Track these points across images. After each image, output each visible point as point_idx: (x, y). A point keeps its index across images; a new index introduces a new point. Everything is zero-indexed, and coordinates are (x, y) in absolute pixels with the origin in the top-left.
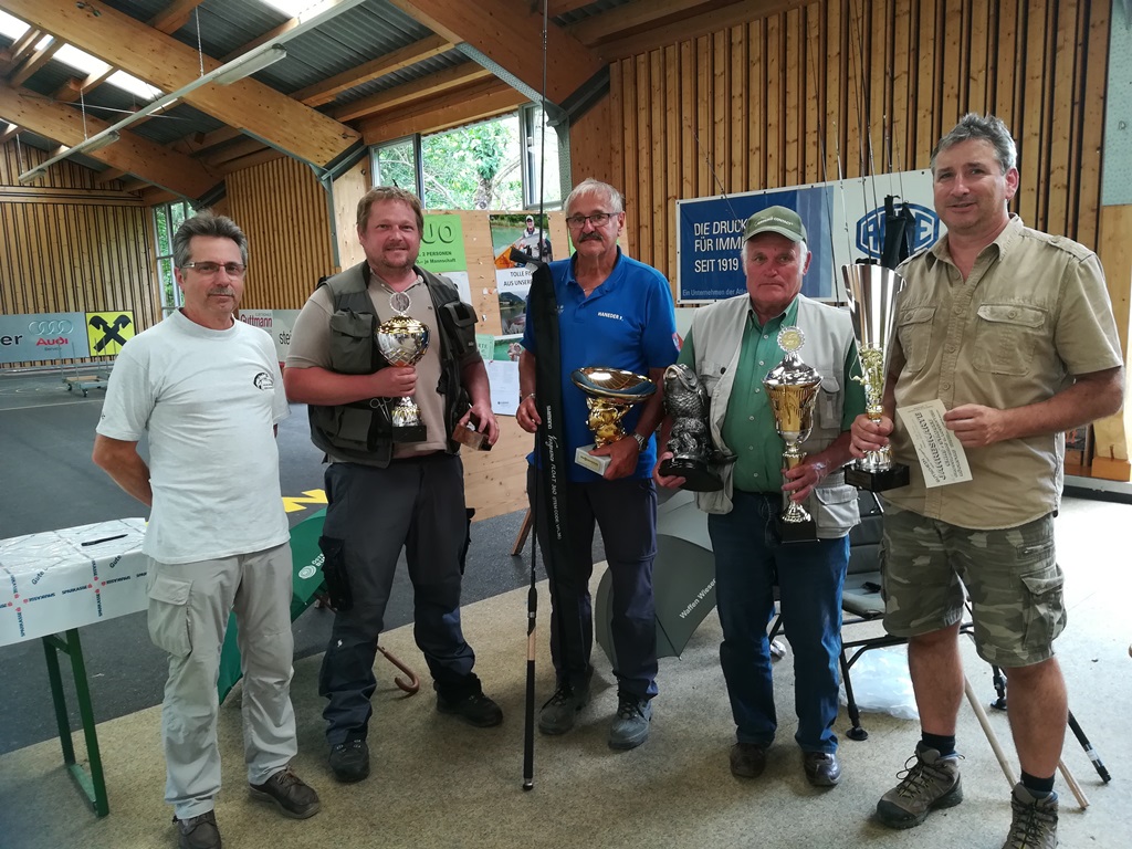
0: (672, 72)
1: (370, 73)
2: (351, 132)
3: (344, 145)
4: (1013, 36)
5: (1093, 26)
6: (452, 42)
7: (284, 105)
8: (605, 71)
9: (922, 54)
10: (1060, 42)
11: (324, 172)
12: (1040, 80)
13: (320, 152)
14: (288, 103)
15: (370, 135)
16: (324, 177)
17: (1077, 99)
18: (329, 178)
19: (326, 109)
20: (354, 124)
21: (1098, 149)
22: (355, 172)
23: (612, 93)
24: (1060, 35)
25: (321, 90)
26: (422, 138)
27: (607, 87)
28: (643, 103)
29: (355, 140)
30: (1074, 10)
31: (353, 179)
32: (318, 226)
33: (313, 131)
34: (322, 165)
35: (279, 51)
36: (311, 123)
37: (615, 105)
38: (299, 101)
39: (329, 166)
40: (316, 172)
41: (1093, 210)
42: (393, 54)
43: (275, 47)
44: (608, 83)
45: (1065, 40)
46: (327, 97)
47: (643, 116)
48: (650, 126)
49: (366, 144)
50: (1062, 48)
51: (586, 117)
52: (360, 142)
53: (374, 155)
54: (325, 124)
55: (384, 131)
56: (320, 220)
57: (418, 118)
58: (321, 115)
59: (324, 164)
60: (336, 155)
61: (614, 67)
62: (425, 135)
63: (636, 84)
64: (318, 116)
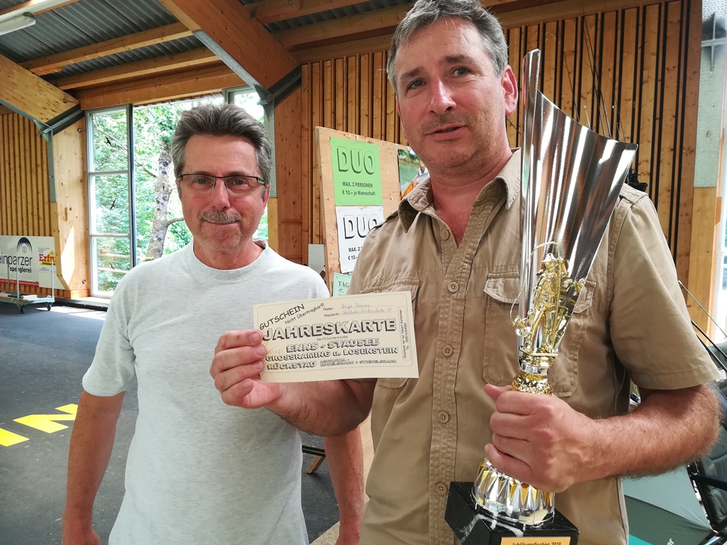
0: (353, 76)
1: (97, 52)
2: (70, 98)
3: (64, 108)
4: (612, 71)
5: (668, 69)
6: (190, 29)
7: (14, 71)
8: (298, 70)
9: (546, 78)
10: (645, 77)
11: (45, 127)
12: (631, 102)
13: (43, 111)
14: (17, 69)
15: (87, 103)
16: (46, 131)
17: (658, 116)
18: (50, 133)
19: (49, 78)
20: (73, 92)
21: (672, 150)
22: (72, 129)
23: (303, 88)
24: (645, 72)
25: (49, 63)
26: (134, 109)
27: (299, 82)
28: (328, 96)
29: (73, 105)
30: (655, 58)
31: (70, 134)
32: (34, 170)
33: (38, 94)
34: (44, 121)
35: (29, 19)
36: (37, 88)
37: (306, 96)
38: (28, 69)
39: (51, 123)
40: (39, 127)
41: (669, 191)
42: (119, 39)
43: (26, 14)
44: (301, 79)
45: (649, 77)
46: (53, 68)
47: (328, 105)
48: (334, 113)
49: (82, 109)
50: (646, 82)
51: (285, 101)
52: (78, 107)
53: (90, 118)
54: (50, 90)
55: (101, 99)
56: (37, 166)
57: (133, 93)
58: (45, 83)
59: (46, 121)
60: (57, 115)
61: (305, 68)
62: (136, 106)
63: (323, 81)
64: (43, 83)
